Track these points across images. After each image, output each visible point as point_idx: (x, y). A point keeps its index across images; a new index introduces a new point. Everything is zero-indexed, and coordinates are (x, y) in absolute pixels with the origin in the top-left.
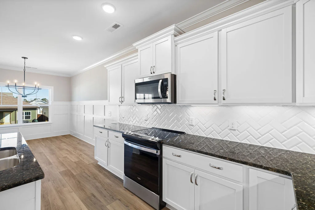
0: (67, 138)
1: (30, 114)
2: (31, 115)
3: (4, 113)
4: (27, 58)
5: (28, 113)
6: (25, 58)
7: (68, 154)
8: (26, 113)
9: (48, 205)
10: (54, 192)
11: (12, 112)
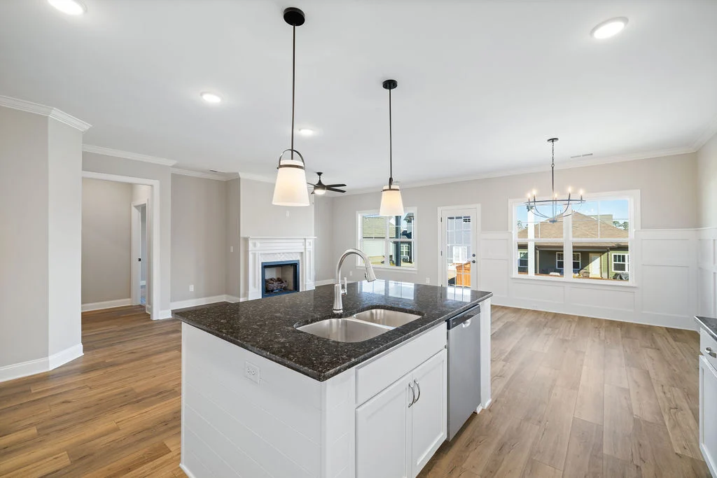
0: (675, 341)
1: (624, 260)
2: (626, 263)
3: (590, 254)
4: (557, 139)
5: (619, 256)
6: (553, 140)
7: (639, 386)
8: (615, 256)
9: (491, 472)
10: (524, 457)
11: (603, 253)
